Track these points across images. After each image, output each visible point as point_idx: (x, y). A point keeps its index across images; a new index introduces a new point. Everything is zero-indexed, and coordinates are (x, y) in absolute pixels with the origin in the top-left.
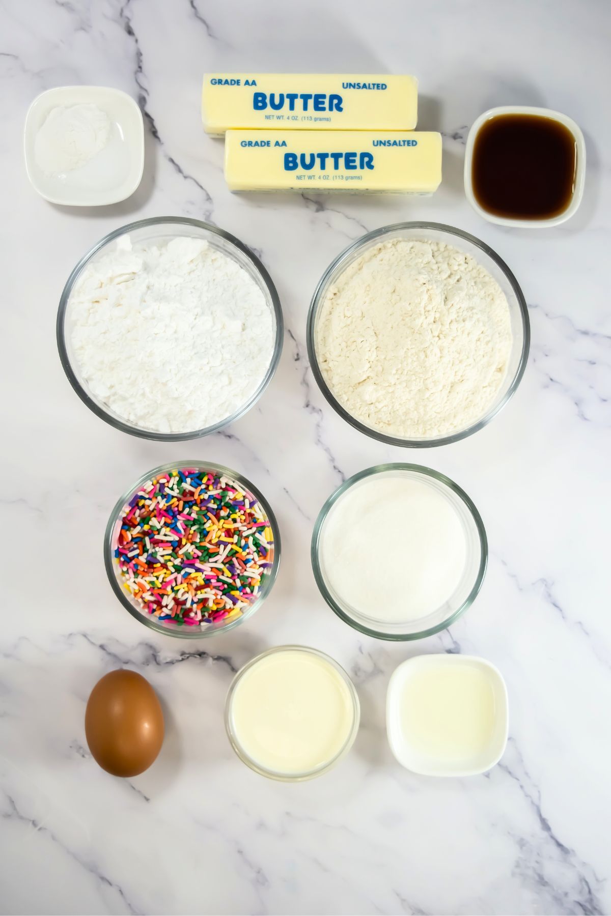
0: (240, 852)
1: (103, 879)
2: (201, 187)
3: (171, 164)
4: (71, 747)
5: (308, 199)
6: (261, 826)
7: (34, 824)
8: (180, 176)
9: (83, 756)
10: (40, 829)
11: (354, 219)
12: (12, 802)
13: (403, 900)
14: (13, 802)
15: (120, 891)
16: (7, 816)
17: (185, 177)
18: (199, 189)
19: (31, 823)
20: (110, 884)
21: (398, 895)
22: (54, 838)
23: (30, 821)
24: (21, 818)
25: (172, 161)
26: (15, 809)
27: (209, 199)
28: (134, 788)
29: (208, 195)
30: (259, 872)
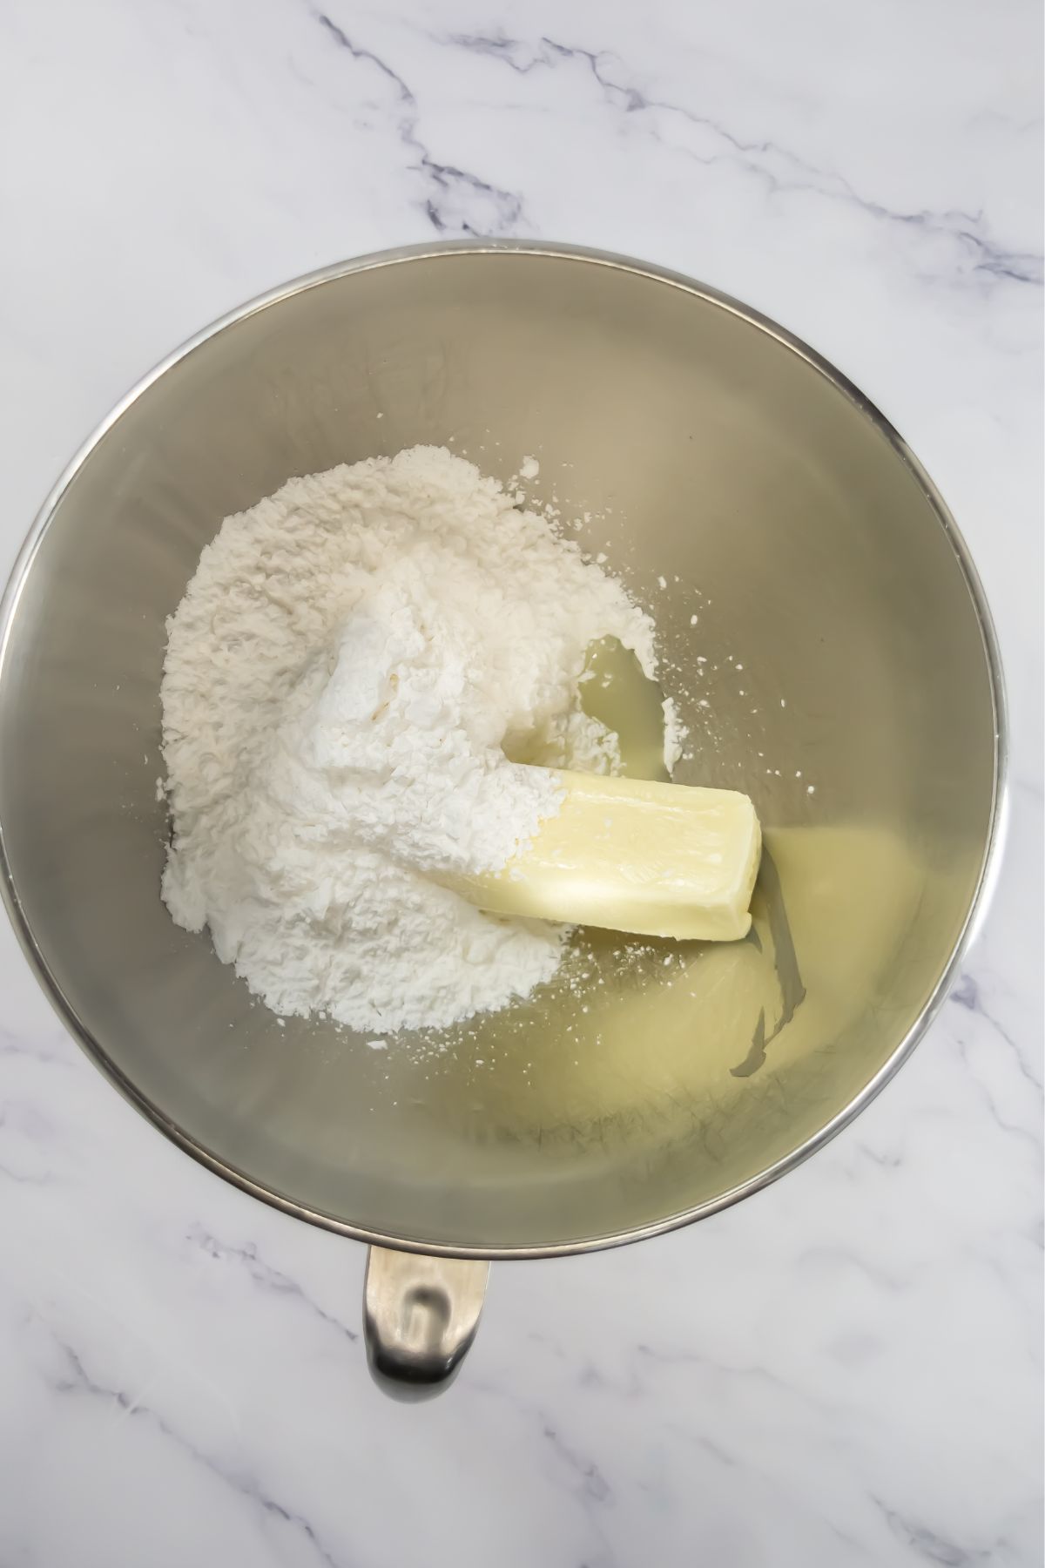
0: (550, 1434)
1: (270, 1506)
2: (390, 73)
3: (325, 29)
4: (189, 1238)
5: (610, 85)
6: (590, 1377)
7: (122, 1400)
8: (345, 53)
9: (215, 1255)
10: (135, 1411)
11: (707, 121)
12: (74, 1358)
13: (891, 1515)
14: (76, 1358)
15: (308, 1528)
16: (65, 1387)
17: (357, 54)
18: (385, 76)
19: (115, 1399)
20: (287, 1516)
21: (879, 1503)
22: (164, 1428)
23: (114, 1394)
24: (95, 1390)
25: (326, 21)
26: (80, 1371)
27: (407, 95)
28: (323, 1314)
29: (404, 87)
30: (590, 1473)
